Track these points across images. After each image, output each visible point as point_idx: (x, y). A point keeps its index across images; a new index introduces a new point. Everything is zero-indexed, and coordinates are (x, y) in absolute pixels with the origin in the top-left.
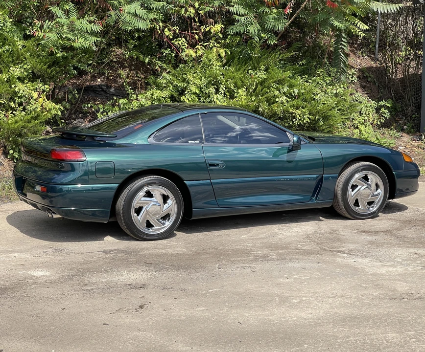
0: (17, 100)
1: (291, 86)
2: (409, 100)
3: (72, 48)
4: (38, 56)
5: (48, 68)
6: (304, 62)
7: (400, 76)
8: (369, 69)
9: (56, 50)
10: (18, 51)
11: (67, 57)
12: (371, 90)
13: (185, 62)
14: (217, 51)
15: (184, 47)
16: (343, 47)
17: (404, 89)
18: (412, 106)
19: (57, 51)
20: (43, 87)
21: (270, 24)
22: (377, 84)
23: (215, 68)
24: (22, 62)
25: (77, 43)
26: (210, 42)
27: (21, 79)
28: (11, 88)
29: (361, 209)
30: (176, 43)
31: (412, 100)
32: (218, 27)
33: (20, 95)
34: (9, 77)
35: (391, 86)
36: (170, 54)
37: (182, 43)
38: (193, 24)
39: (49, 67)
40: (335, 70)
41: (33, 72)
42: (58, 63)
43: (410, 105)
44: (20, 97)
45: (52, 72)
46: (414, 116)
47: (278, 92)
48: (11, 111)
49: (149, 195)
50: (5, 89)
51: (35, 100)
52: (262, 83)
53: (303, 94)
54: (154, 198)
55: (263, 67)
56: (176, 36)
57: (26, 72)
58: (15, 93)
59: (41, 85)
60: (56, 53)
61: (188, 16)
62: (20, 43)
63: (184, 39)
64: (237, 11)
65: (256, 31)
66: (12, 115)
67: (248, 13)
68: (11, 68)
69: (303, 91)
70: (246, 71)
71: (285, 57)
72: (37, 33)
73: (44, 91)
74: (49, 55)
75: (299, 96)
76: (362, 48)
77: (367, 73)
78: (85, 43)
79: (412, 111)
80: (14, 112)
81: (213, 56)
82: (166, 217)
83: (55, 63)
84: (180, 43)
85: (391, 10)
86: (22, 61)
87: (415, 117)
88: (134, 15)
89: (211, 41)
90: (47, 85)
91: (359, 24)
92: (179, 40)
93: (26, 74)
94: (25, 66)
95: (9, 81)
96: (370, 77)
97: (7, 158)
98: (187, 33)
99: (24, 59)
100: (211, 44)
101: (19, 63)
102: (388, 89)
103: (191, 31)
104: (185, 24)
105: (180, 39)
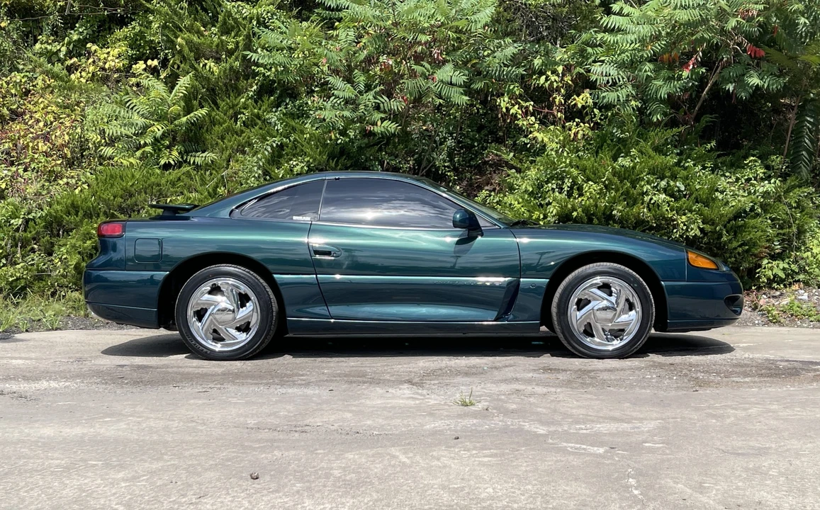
3: (373, 134)
16: (808, 125)
19: (338, 136)
25: (379, 127)
32: (583, 98)
37: (529, 124)
47: (649, 187)
55: (633, 152)
60: (338, 139)
61: (549, 87)
69: (698, 187)
71: (671, 134)
75: (691, 195)
78: (391, 127)
88: (448, 84)
92: (527, 120)
98: (546, 111)
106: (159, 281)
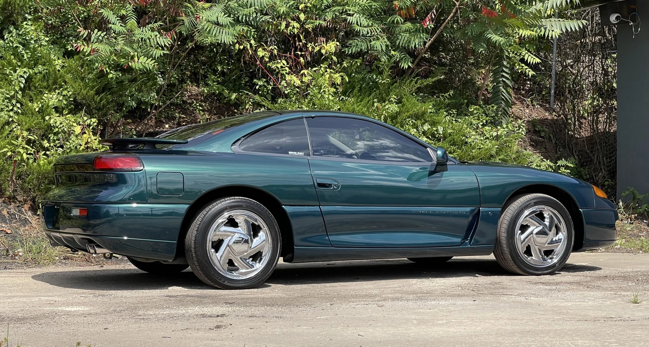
0: (52, 137)
1: (434, 124)
2: (599, 162)
3: (130, 70)
4: (83, 79)
5: (96, 94)
6: (451, 92)
7: (585, 133)
8: (543, 121)
9: (107, 69)
10: (55, 72)
11: (122, 82)
12: (545, 148)
13: (287, 96)
14: (330, 77)
15: (284, 72)
16: (504, 79)
17: (592, 148)
18: (603, 170)
19: (109, 71)
20: (88, 121)
21: (403, 39)
22: (554, 141)
23: (327, 96)
24: (60, 88)
25: (136, 63)
26: (321, 67)
27: (57, 109)
28: (44, 120)
29: (535, 259)
30: (273, 67)
31: (603, 162)
32: (331, 47)
33: (57, 129)
34: (42, 106)
35: (574, 146)
36: (265, 87)
37: (282, 67)
38: (297, 43)
39: (98, 93)
40: (495, 107)
41: (75, 100)
42: (110, 89)
43: (601, 169)
44: (56, 134)
45: (101, 100)
46: (606, 183)
47: (415, 130)
48: (44, 152)
49: (232, 223)
50: (36, 121)
51: (77, 136)
52: (394, 117)
53: (450, 135)
54: (239, 228)
55: (393, 98)
56: (272, 58)
57: (66, 100)
58: (50, 128)
59: (85, 118)
60: (108, 74)
61: (290, 33)
62: (58, 63)
63: (284, 62)
64: (357, 22)
65: (384, 48)
66: (44, 157)
67: (372, 24)
68: (45, 95)
69: (450, 131)
70: (371, 102)
71: (425, 84)
72: (83, 47)
73: (89, 125)
74: (98, 78)
75: (445, 138)
76: (532, 95)
77: (539, 126)
78: (148, 64)
79: (604, 177)
80: (48, 153)
81: (324, 81)
82: (257, 256)
83: (105, 88)
84: (279, 66)
85: (571, 28)
86: (61, 86)
87: (608, 185)
88: (215, 24)
89: (321, 65)
90: (94, 118)
91: (527, 55)
92: (278, 63)
93: (65, 103)
94: (65, 93)
95: (42, 112)
96: (543, 131)
97: (35, 214)
98: (288, 55)
99: (63, 84)
100: (322, 69)
101: (56, 88)
102: (569, 148)
103: (294, 52)
104: (287, 43)
105: (279, 61)
106: (183, 214)
